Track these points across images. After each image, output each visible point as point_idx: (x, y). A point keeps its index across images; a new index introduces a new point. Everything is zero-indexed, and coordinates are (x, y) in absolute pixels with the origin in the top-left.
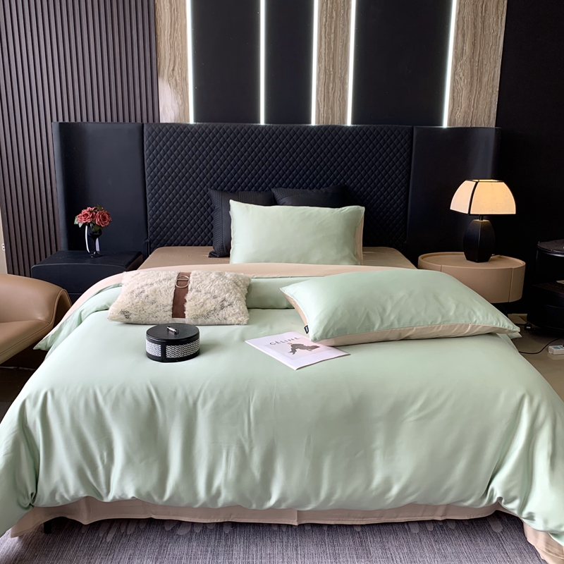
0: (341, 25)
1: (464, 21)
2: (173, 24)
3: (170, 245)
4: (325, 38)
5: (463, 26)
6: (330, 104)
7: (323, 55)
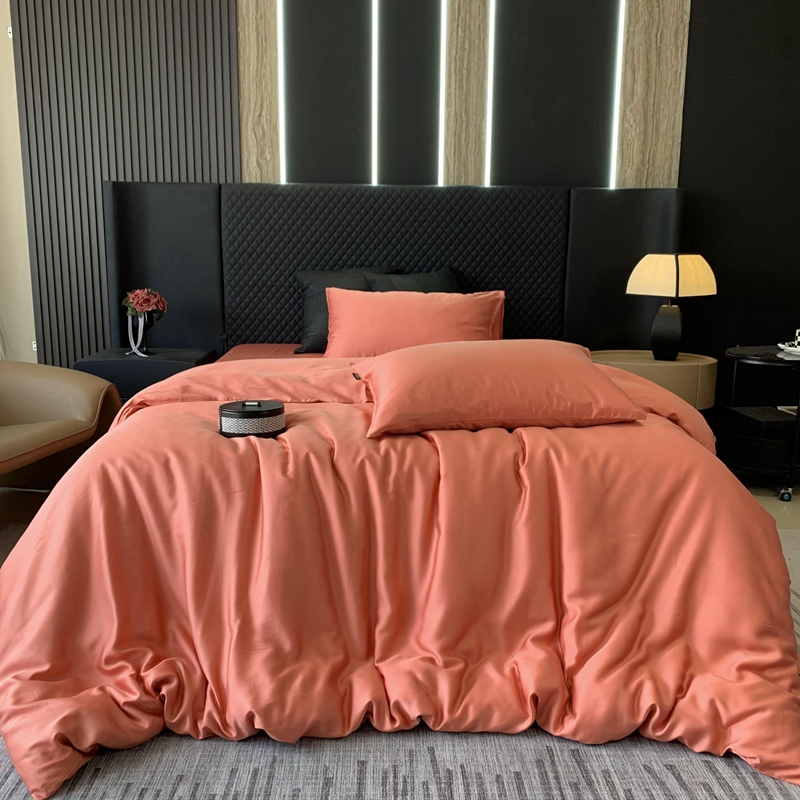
0: (476, 59)
1: (633, 54)
2: (260, 58)
3: (253, 342)
4: (456, 75)
5: (633, 60)
6: (463, 159)
7: (453, 96)
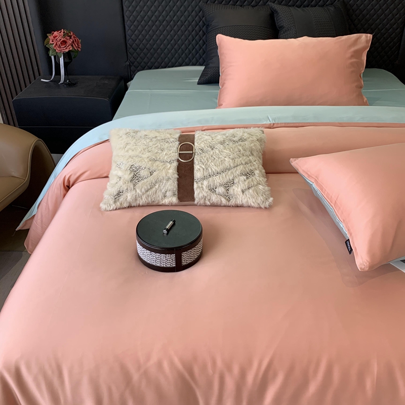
3: (150, 68)
